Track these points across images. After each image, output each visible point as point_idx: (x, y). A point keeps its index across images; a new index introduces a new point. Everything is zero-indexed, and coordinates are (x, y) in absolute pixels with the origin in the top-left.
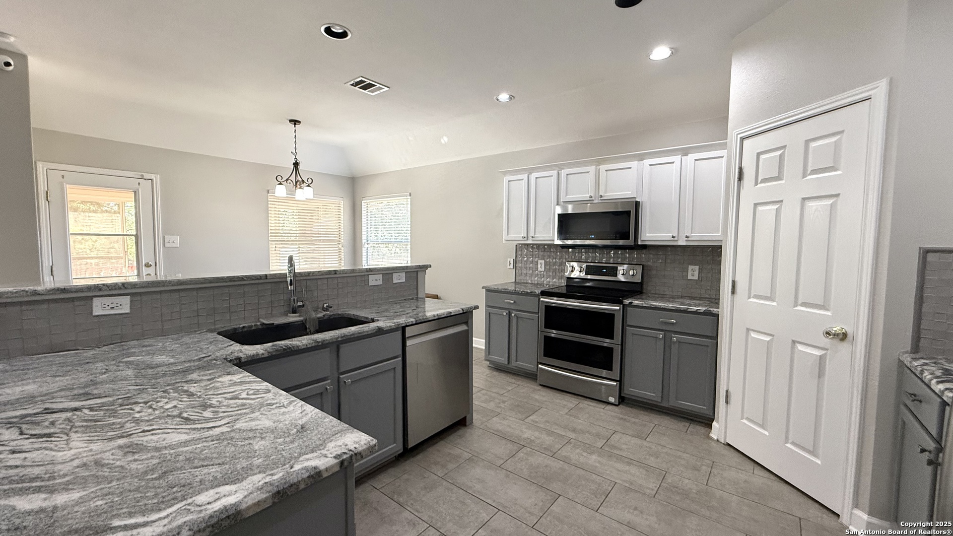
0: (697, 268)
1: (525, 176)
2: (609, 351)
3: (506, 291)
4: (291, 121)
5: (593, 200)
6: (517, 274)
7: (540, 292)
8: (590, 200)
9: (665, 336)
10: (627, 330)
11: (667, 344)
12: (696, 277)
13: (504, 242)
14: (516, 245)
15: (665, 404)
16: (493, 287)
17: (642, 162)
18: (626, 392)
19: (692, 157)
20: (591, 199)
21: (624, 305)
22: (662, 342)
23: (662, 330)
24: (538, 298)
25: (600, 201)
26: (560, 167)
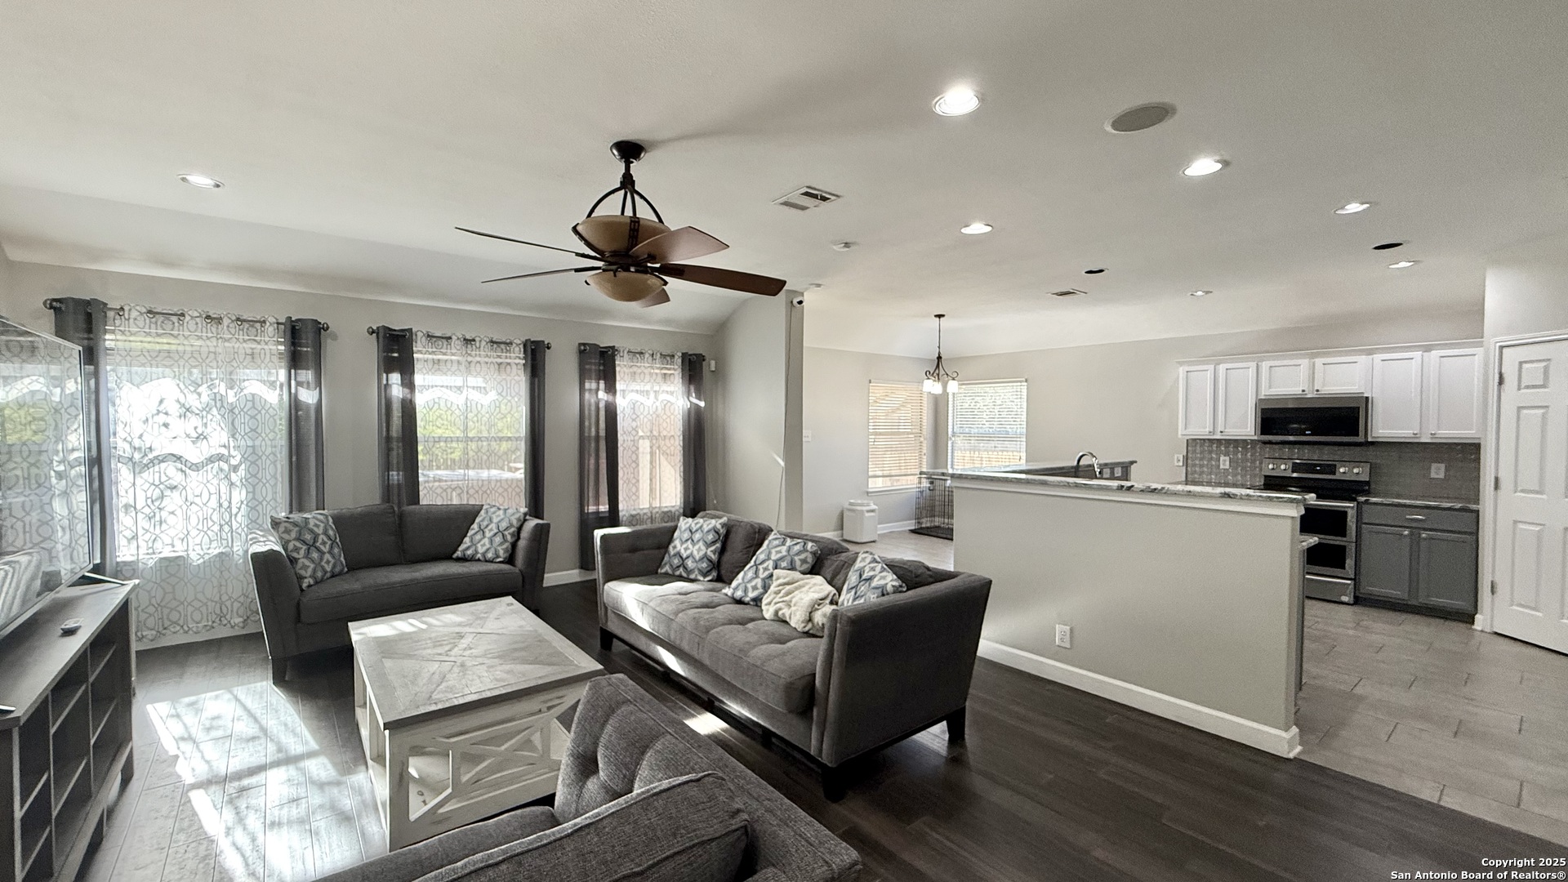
0: (1442, 466)
1: (1210, 367)
2: (1341, 549)
4: (936, 316)
5: (1306, 394)
6: (1189, 473)
8: (1302, 395)
9: (1411, 534)
10: (1363, 528)
11: (1415, 540)
12: (1442, 476)
14: (1189, 440)
15: (1414, 602)
17: (1371, 357)
18: (1362, 591)
19: (1435, 353)
20: (1304, 393)
21: (1358, 503)
22: (1408, 538)
23: (1407, 527)
25: (1317, 396)
26: (1260, 360)
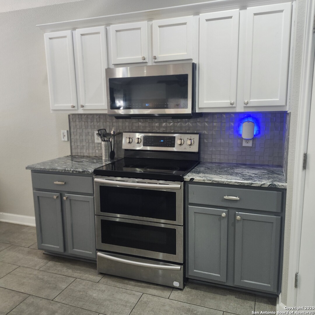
1: (68, 33)
2: (172, 233)
3: (55, 171)
5: (146, 62)
6: (73, 147)
7: (93, 171)
8: (143, 63)
10: (189, 209)
11: (231, 222)
13: (51, 112)
14: (69, 115)
16: (39, 167)
18: (190, 274)
20: (144, 61)
21: (185, 182)
22: (226, 220)
23: (225, 208)
24: (92, 178)
25: (154, 64)
26: (108, 23)
